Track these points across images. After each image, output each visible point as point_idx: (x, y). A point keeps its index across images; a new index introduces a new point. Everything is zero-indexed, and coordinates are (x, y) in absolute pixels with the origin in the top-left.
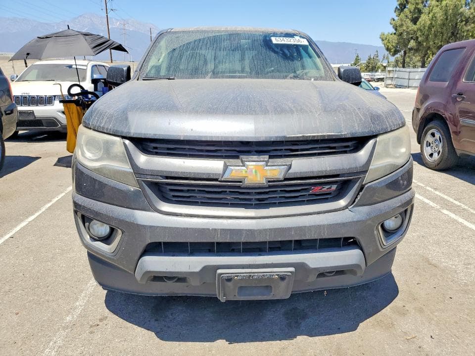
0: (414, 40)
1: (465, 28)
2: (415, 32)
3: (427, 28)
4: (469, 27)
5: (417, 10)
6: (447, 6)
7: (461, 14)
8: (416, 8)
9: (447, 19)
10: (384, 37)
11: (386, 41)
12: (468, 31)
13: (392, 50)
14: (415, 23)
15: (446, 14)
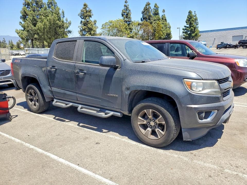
0: (37, 34)
1: (60, 30)
2: (36, 30)
3: (42, 29)
4: (62, 30)
5: (34, 20)
6: (50, 19)
7: (57, 24)
8: (33, 18)
9: (51, 25)
10: (18, 32)
11: (20, 34)
12: (61, 31)
13: (25, 39)
14: (35, 26)
15: (50, 23)
